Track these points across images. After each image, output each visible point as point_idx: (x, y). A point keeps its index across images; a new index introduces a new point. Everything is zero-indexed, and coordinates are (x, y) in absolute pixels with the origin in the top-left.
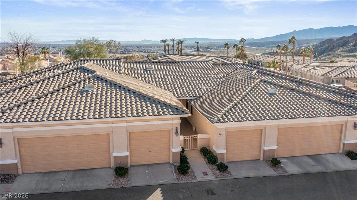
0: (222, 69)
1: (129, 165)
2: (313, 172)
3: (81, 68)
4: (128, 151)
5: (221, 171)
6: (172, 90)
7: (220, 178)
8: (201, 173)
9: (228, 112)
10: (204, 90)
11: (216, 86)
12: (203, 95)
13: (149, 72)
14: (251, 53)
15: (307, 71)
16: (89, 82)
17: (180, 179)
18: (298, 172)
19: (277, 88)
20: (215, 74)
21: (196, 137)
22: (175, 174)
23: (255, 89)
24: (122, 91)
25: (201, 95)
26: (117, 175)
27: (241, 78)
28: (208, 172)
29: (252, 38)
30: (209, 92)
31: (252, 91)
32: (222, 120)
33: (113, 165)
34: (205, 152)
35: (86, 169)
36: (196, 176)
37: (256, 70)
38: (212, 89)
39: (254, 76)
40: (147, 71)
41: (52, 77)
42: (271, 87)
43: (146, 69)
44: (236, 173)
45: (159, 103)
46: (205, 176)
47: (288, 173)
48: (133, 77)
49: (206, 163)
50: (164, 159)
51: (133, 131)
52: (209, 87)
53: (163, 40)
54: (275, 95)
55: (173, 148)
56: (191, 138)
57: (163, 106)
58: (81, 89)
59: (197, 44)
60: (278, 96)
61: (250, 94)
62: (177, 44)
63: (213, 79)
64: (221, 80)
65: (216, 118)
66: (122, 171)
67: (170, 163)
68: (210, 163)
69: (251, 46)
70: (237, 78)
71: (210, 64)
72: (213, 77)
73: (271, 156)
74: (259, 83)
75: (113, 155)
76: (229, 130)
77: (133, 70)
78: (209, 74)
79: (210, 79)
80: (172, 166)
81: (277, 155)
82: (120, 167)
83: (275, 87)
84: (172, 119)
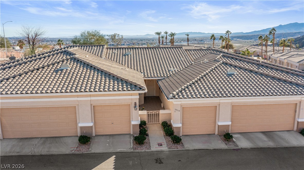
0: (193, 54)
1: (94, 135)
2: (263, 147)
3: (65, 51)
4: (92, 122)
5: (175, 143)
6: (144, 71)
7: (172, 149)
8: (157, 144)
9: (184, 89)
10: (172, 72)
11: (184, 68)
12: (170, 75)
13: (127, 56)
14: (240, 45)
15: (285, 59)
16: (67, 63)
17: (135, 148)
18: (248, 147)
19: (236, 70)
20: (186, 58)
21: (159, 112)
22: (132, 144)
23: (215, 70)
24: (92, 70)
25: (169, 76)
26: (80, 142)
27: (207, 61)
28: (163, 143)
29: (241, 32)
30: (177, 73)
31: (211, 72)
32: (177, 97)
33: (79, 134)
34: (164, 125)
35: (56, 137)
36: (151, 146)
37: (221, 54)
38: (179, 71)
39: (219, 59)
40: (125, 55)
41: (39, 59)
42: (231, 68)
43: (125, 53)
44: (189, 145)
45: (121, 80)
46: (159, 147)
47: (238, 147)
48: (112, 60)
49: (164, 135)
50: (125, 131)
51: (96, 105)
52: (177, 69)
53: (157, 33)
54: (233, 76)
55: (132, 121)
56: (153, 113)
57: (124, 83)
58: (57, 68)
59: (187, 37)
60: (236, 77)
61: (209, 74)
62: (170, 36)
63: (183, 62)
64: (189, 63)
65: (171, 95)
66: (84, 139)
67: (130, 134)
68: (167, 135)
69: (240, 39)
70: (204, 61)
71: (183, 50)
72: (183, 60)
73: (225, 131)
74: (221, 65)
75: (79, 126)
76: (185, 106)
77: (113, 54)
78: (180, 58)
79: (180, 62)
80: (131, 137)
81: (231, 130)
82: (84, 136)
83: (235, 69)
84: (131, 95)
